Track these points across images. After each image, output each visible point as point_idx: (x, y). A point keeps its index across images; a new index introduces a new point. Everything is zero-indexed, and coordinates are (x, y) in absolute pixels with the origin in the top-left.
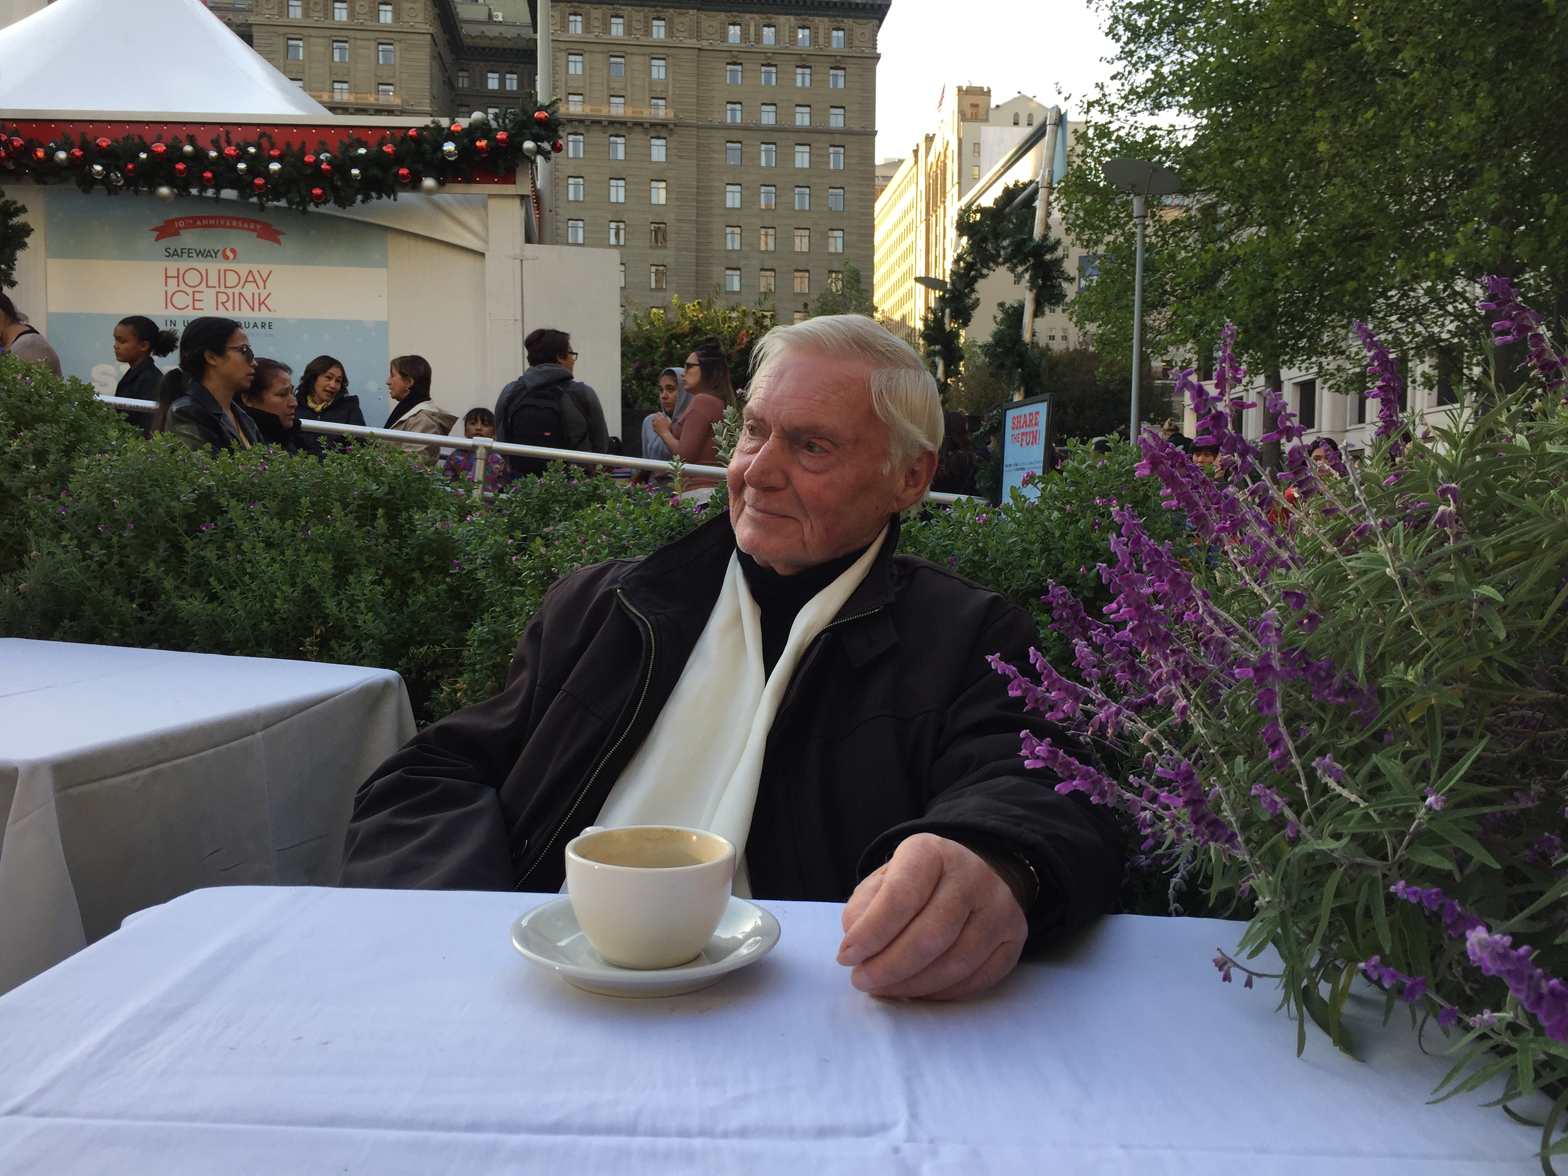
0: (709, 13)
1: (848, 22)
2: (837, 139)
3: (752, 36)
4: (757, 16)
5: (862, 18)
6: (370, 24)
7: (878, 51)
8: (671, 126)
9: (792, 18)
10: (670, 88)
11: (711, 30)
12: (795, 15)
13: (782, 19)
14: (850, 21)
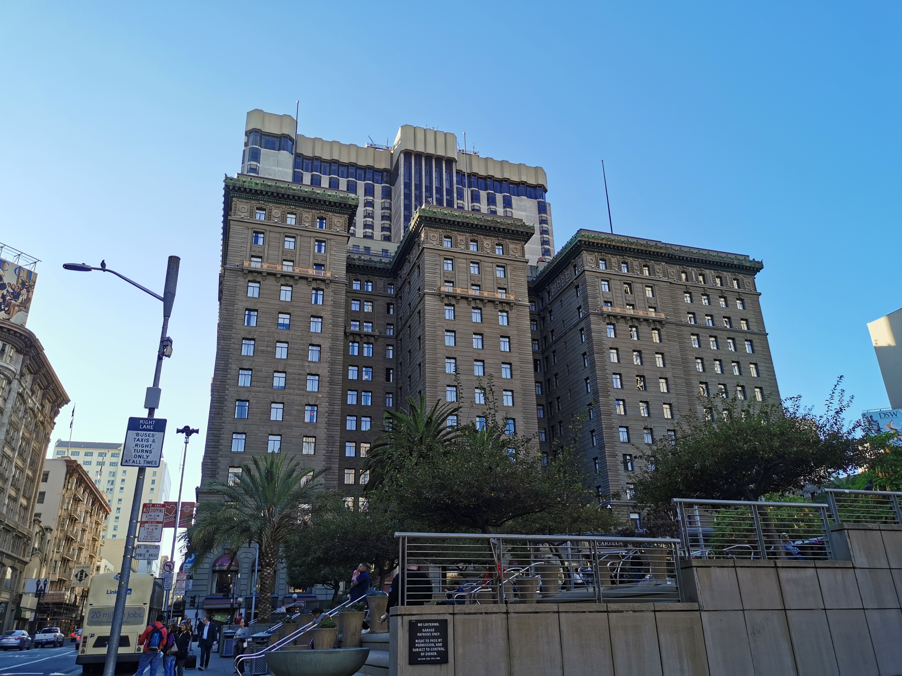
0: (671, 265)
1: (740, 276)
2: (749, 337)
3: (694, 280)
4: (695, 269)
5: (747, 274)
6: (491, 254)
7: (758, 291)
8: (664, 322)
9: (712, 271)
10: (658, 303)
11: (672, 274)
12: (714, 270)
13: (707, 272)
14: (741, 275)
